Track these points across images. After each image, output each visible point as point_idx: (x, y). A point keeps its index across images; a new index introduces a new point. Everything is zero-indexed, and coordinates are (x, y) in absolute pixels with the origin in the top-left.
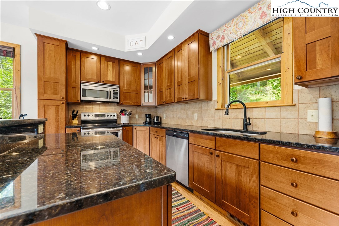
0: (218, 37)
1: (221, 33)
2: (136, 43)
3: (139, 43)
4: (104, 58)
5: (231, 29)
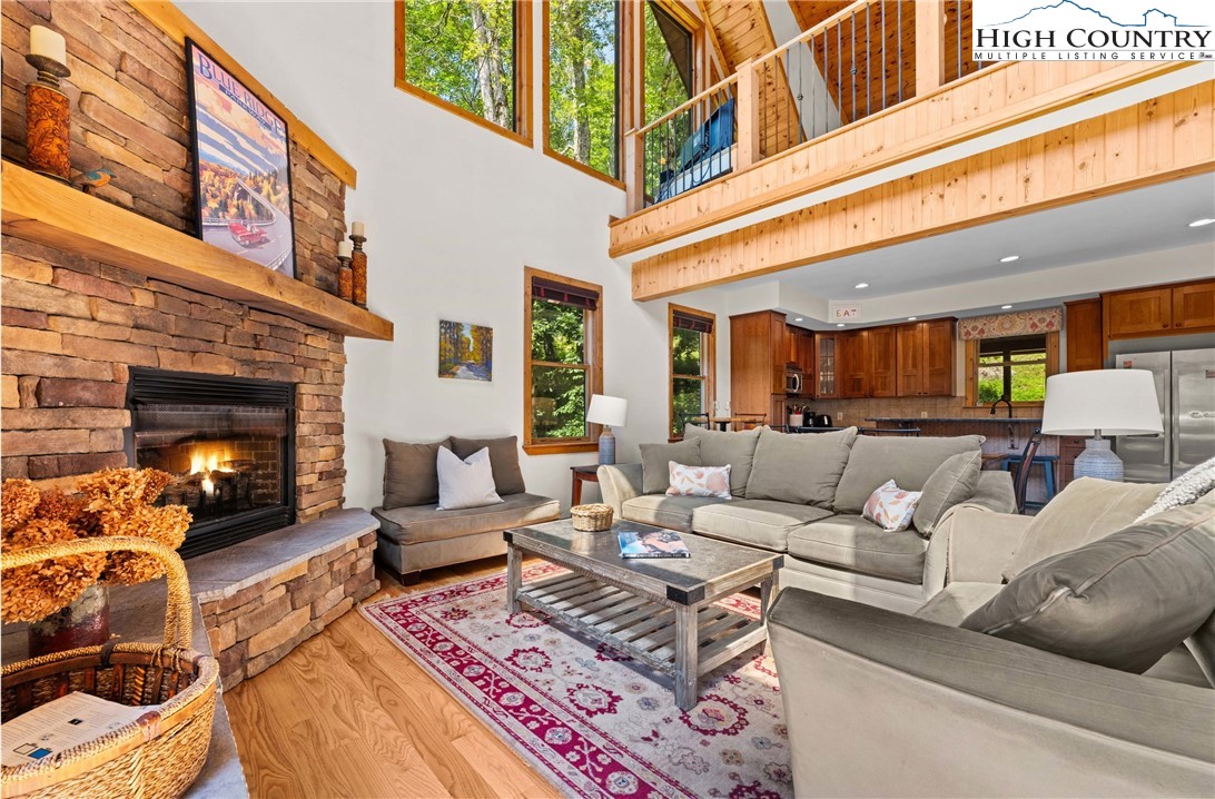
0: (974, 328)
1: (979, 324)
2: (846, 313)
3: (851, 313)
5: (995, 324)
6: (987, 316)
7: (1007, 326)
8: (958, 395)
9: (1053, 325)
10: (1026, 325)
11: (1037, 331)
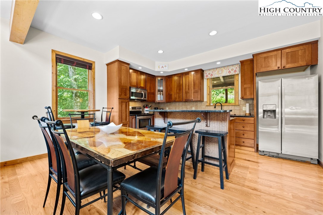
0: (209, 74)
1: (211, 72)
2: (162, 67)
3: (164, 67)
4: (140, 72)
5: (216, 72)
6: (214, 69)
7: (220, 72)
8: (204, 101)
9: (236, 72)
10: (227, 72)
11: (231, 74)
